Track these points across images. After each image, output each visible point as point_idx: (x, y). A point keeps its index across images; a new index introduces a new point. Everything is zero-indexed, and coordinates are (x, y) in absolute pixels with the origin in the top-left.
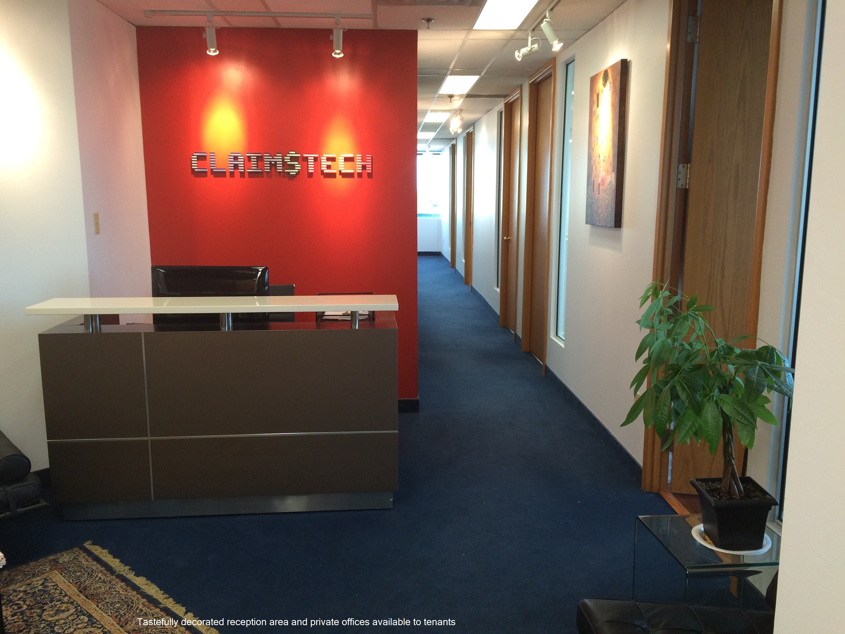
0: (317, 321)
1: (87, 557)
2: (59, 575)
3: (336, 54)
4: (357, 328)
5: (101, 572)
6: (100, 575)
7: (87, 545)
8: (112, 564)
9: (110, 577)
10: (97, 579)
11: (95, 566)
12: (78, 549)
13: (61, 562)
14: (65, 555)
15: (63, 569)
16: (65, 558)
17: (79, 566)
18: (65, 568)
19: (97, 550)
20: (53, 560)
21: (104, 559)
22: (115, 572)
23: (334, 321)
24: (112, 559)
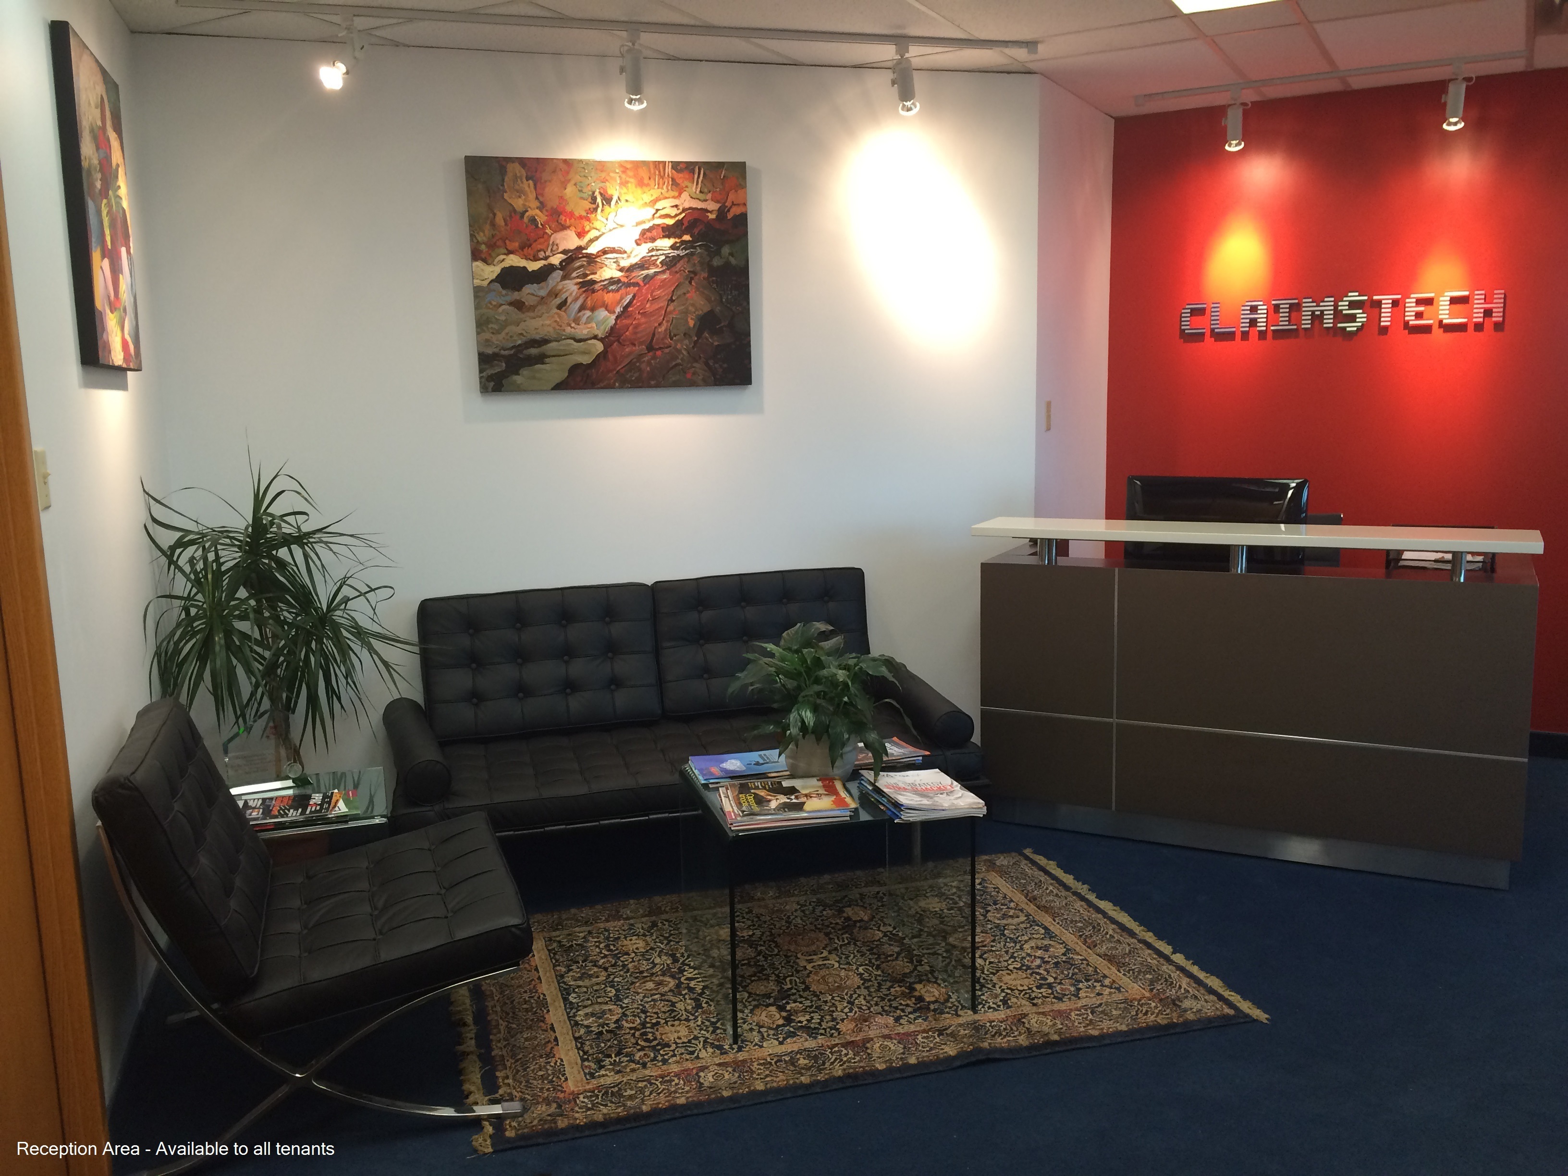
0: (1387, 567)
1: (1030, 865)
2: (999, 878)
3: (1449, 124)
4: (1462, 580)
5: (1051, 884)
6: (1051, 888)
7: (1028, 852)
8: (1065, 880)
9: (1064, 893)
10: (1048, 891)
11: (1043, 878)
12: (1017, 854)
13: (998, 864)
14: (1002, 858)
15: (1002, 872)
16: (1002, 861)
17: (1021, 873)
18: (1005, 872)
19: (1042, 860)
20: (990, 861)
21: (1053, 872)
22: (1071, 889)
23: (1419, 570)
24: (1064, 874)
